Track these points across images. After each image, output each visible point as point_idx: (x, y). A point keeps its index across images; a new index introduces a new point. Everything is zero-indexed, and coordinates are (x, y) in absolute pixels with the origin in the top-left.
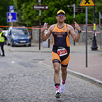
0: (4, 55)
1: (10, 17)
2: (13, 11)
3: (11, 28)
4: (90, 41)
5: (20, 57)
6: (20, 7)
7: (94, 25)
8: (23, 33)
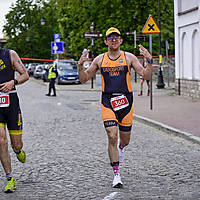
0: (55, 95)
1: (55, 48)
2: (58, 41)
3: (56, 61)
4: (155, 77)
5: (68, 98)
6: (67, 35)
7: (161, 56)
8: (71, 68)
